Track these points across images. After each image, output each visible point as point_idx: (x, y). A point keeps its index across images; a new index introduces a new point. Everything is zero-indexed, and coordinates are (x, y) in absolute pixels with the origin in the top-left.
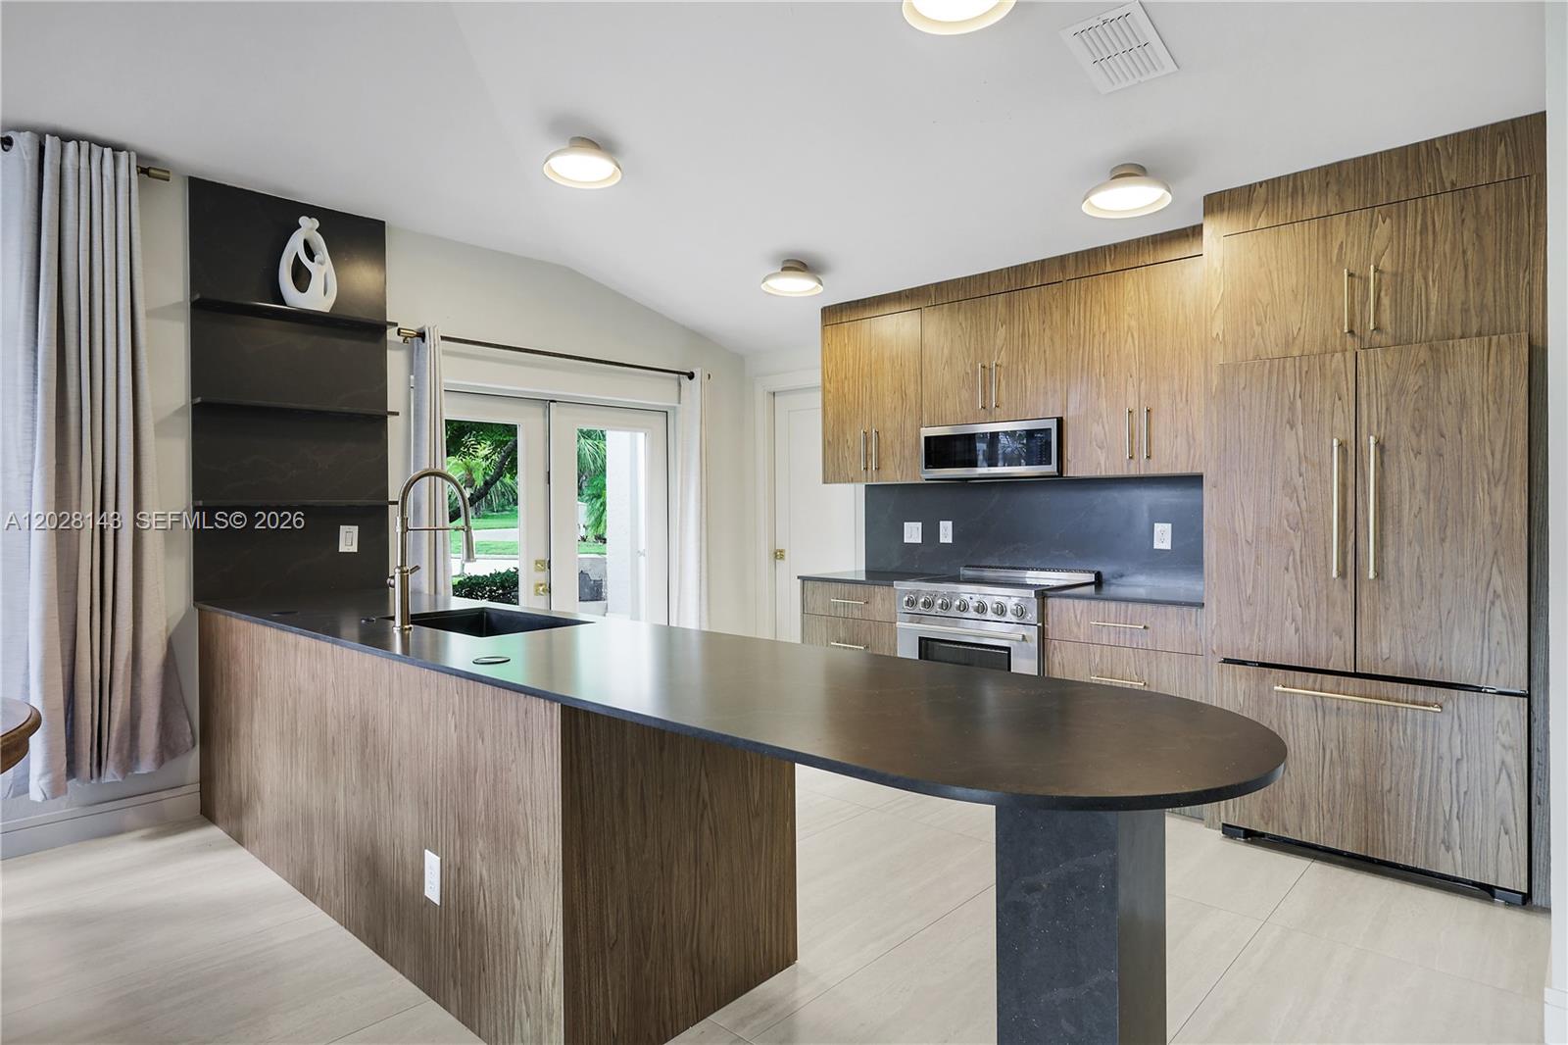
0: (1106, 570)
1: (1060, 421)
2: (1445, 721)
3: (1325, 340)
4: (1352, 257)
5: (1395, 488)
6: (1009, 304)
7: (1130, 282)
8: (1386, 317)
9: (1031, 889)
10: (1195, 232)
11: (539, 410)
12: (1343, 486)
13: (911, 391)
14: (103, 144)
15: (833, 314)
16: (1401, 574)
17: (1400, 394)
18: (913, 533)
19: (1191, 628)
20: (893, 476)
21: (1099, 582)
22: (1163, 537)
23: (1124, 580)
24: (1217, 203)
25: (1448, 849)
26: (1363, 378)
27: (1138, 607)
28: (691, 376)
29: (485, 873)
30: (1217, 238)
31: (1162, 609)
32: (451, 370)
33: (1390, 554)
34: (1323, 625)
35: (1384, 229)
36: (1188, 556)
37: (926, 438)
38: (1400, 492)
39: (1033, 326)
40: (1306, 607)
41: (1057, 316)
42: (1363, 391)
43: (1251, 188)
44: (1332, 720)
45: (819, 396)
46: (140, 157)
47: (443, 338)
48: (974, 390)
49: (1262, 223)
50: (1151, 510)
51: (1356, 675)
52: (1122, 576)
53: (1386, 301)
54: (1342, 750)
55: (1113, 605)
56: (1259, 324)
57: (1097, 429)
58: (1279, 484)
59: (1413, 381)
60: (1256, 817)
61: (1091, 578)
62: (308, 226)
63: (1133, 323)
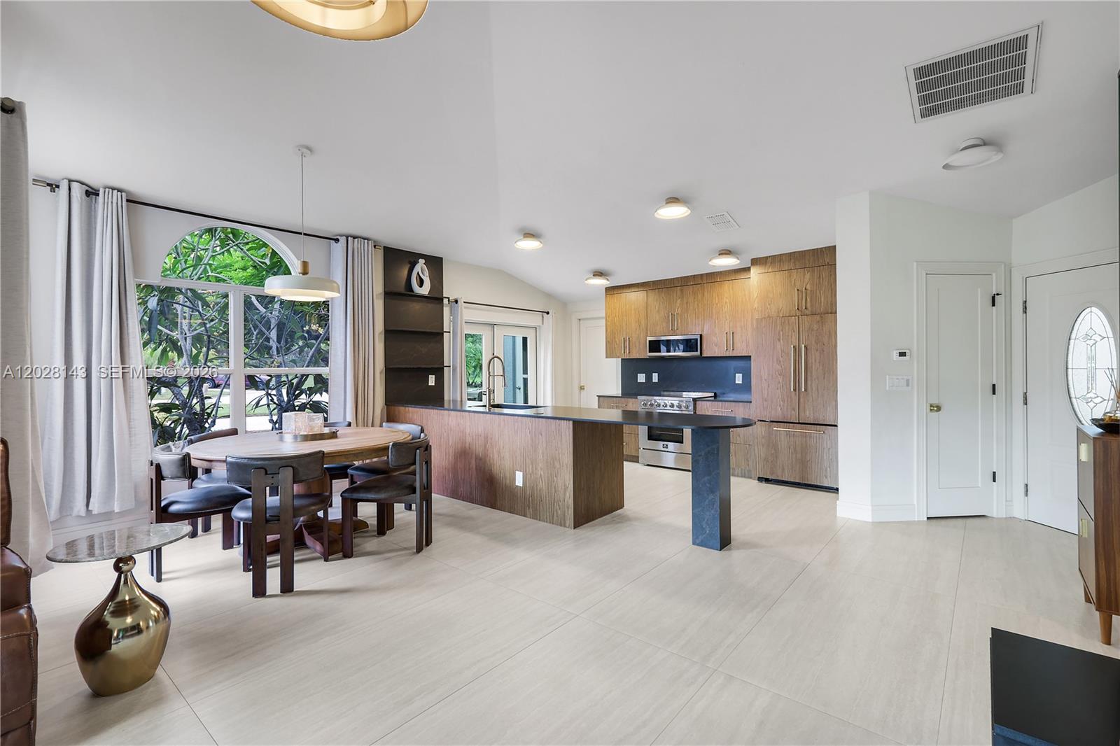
0: (718, 392)
1: (701, 335)
2: (825, 436)
3: (790, 311)
4: (798, 284)
5: (810, 361)
6: (682, 291)
7: (726, 284)
8: (809, 305)
9: (700, 456)
10: (748, 269)
11: (490, 328)
12: (795, 360)
13: (643, 323)
14: (364, 239)
15: (610, 290)
16: (812, 389)
17: (812, 330)
18: (641, 378)
19: (747, 410)
20: (635, 355)
21: (715, 396)
22: (739, 379)
23: (725, 395)
24: (755, 262)
25: (826, 477)
26: (801, 325)
27: (729, 403)
28: (548, 313)
29: (542, 473)
30: (755, 272)
31: (737, 404)
32: (467, 314)
33: (809, 383)
34: (789, 407)
35: (808, 276)
36: (746, 386)
37: (650, 341)
38: (812, 363)
39: (691, 300)
40: (783, 401)
41: (700, 296)
42: (801, 329)
43: (767, 258)
44: (792, 438)
45: (604, 320)
46: (375, 242)
47: (465, 302)
48: (668, 322)
49: (770, 270)
50: (734, 369)
51: (799, 423)
52: (724, 394)
53: (808, 300)
54: (795, 449)
55: (720, 403)
56: (769, 304)
57: (714, 339)
58: (775, 359)
59: (815, 327)
60: (768, 473)
61: (713, 394)
62: (422, 261)
63: (727, 301)
